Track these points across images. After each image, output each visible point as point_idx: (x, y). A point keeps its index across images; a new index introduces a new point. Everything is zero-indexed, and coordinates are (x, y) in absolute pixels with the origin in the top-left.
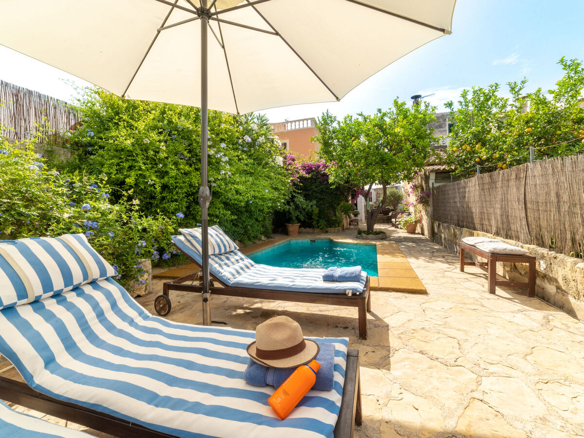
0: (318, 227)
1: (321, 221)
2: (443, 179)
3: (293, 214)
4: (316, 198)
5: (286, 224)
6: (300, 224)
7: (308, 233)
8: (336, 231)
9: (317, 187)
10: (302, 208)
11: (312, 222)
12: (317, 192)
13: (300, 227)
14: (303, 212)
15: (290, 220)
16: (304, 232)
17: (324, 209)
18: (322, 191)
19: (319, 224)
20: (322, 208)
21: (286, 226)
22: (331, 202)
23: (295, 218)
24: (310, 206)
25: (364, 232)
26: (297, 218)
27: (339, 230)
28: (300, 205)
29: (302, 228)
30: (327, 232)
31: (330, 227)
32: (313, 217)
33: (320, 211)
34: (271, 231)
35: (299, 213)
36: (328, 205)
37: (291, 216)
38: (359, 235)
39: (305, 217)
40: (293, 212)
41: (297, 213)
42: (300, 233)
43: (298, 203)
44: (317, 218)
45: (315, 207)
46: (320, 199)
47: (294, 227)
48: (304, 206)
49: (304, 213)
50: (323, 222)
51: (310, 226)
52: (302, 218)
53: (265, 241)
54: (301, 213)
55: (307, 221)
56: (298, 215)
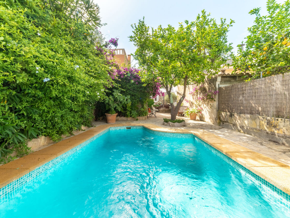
0: (131, 116)
1: (133, 111)
2: (225, 82)
3: (112, 105)
4: (130, 94)
5: (106, 114)
6: (117, 114)
7: (123, 121)
8: (144, 119)
9: (130, 86)
10: (120, 101)
11: (126, 112)
12: (130, 90)
13: (117, 116)
14: (120, 104)
15: (109, 111)
16: (120, 119)
17: (135, 103)
18: (134, 89)
19: (132, 114)
20: (133, 102)
21: (105, 115)
22: (140, 98)
23: (113, 109)
24: (125, 99)
25: (169, 120)
26: (115, 109)
27: (145, 119)
28: (118, 98)
29: (119, 117)
30: (137, 120)
31: (139, 116)
32: (127, 108)
33: (132, 104)
34: (91, 120)
35: (117, 105)
36: (138, 100)
37: (110, 107)
38: (166, 123)
39: (121, 108)
40: (112, 104)
41: (116, 105)
42: (117, 120)
43: (116, 96)
44: (130, 110)
45: (129, 100)
46: (132, 95)
47: (112, 117)
48: (121, 100)
49: (121, 106)
50: (134, 113)
51: (125, 115)
52: (120, 110)
53: (85, 130)
54: (119, 105)
55: (122, 111)
56: (116, 107)
